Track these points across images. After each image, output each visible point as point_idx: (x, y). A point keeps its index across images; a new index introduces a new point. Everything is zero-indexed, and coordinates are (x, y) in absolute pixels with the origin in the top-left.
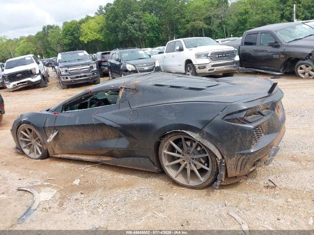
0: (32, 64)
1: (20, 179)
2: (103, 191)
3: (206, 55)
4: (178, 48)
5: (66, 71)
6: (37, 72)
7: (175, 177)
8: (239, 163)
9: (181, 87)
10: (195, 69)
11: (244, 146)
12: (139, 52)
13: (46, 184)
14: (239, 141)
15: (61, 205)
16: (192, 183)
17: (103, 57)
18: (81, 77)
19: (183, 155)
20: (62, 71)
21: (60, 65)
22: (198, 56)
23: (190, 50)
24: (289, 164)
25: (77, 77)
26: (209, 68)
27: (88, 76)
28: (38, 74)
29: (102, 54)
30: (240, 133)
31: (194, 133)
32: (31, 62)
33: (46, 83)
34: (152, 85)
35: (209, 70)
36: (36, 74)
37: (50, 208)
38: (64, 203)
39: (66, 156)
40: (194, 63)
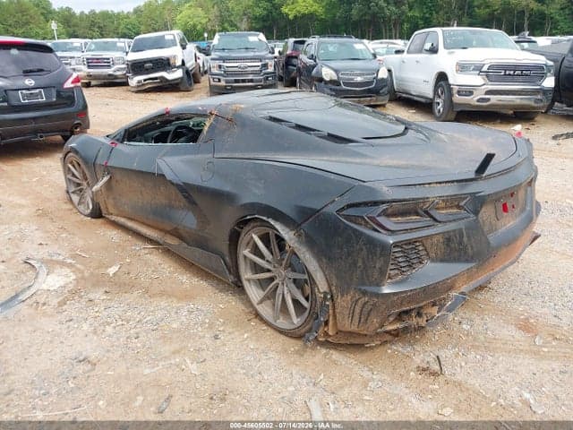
0: (175, 47)
1: (41, 244)
2: (140, 297)
3: (478, 69)
4: (428, 46)
5: (220, 66)
6: (179, 63)
7: (258, 304)
8: (358, 310)
9: (314, 130)
10: (451, 95)
11: (368, 276)
12: (355, 45)
13: (69, 261)
14: (360, 264)
15: (63, 303)
16: (282, 323)
17: (295, 49)
18: (244, 81)
19: (274, 267)
20: (214, 67)
21: (214, 55)
22: (462, 68)
23: (450, 53)
24: (510, 333)
25: (236, 81)
26: (478, 95)
27: (257, 81)
28: (178, 67)
29: (296, 42)
30: (364, 248)
31: (287, 230)
32: (173, 43)
33: (191, 85)
34: (264, 118)
35: (478, 101)
36: (175, 67)
37: (44, 304)
38: (68, 302)
39: (122, 220)
40: (451, 81)
